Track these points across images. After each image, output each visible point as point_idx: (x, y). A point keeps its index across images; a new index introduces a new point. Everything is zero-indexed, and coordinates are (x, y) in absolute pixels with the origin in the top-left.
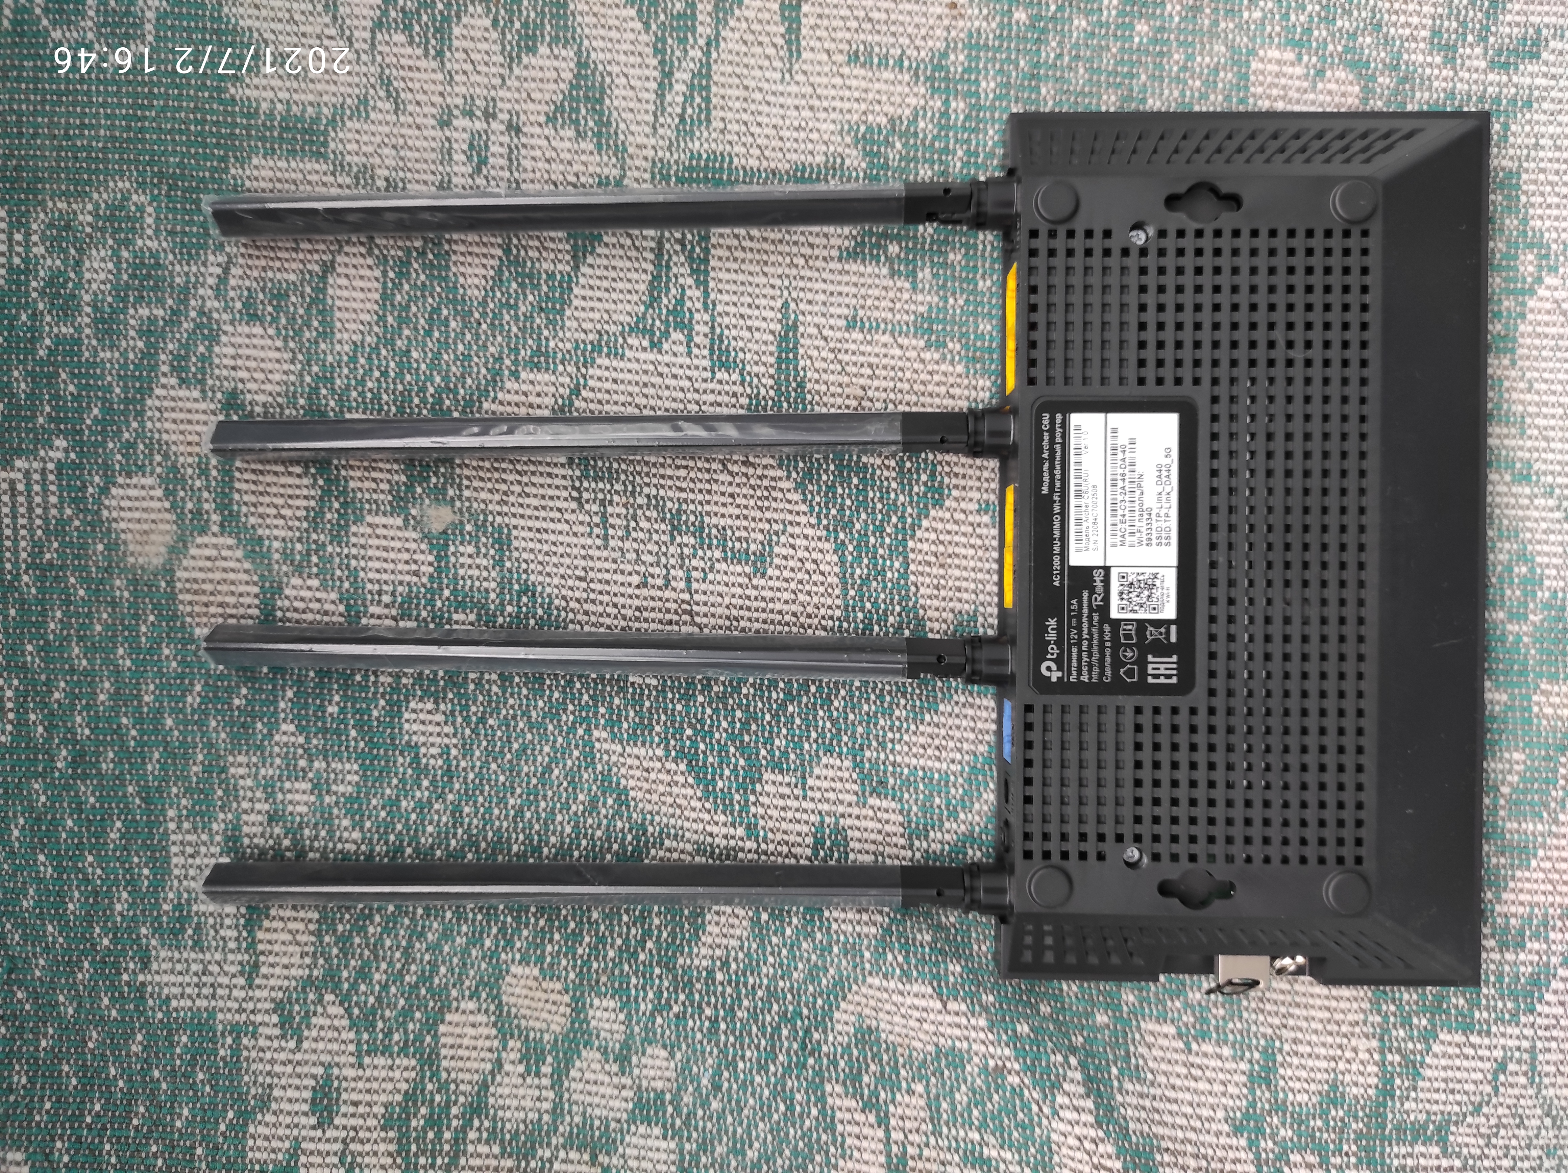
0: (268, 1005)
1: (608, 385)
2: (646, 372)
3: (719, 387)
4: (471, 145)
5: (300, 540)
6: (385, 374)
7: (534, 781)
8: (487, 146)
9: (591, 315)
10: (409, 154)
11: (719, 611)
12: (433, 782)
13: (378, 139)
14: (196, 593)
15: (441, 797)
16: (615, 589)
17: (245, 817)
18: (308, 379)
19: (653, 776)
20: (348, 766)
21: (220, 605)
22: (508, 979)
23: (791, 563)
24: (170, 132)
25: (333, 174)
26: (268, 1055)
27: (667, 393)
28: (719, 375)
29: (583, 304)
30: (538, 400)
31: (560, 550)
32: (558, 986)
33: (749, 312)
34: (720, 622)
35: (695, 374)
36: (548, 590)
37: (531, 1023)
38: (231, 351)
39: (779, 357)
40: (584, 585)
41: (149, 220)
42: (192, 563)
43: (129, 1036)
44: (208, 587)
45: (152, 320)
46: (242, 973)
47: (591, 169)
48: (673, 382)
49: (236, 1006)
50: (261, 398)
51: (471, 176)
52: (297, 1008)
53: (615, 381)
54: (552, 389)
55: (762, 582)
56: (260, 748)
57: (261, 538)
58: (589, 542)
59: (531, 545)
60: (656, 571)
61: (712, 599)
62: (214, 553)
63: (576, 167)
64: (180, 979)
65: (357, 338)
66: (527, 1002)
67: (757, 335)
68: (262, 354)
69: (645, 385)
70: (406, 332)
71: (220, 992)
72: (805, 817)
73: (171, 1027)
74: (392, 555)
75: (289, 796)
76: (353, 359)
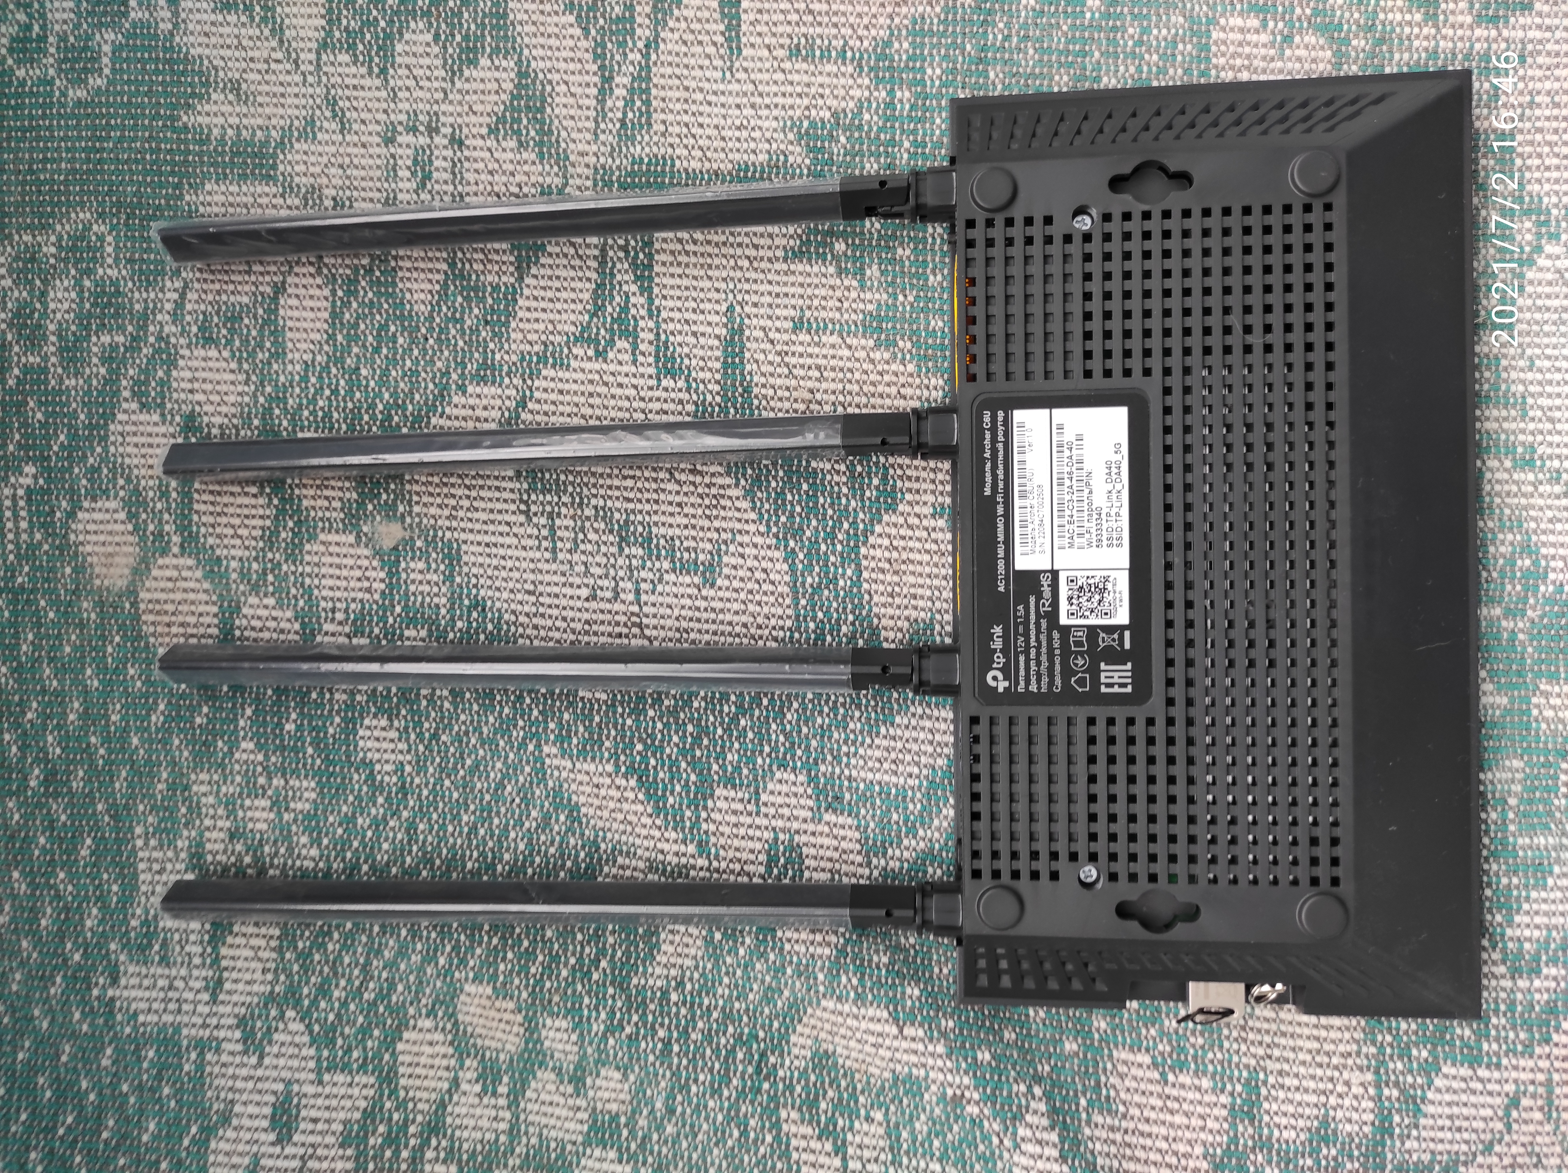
0: (231, 1021)
1: (553, 397)
2: (591, 382)
3: (664, 395)
4: (415, 161)
5: (256, 559)
6: (335, 392)
7: (487, 797)
8: (431, 161)
9: (536, 326)
10: (355, 172)
11: (669, 623)
12: (388, 799)
13: (325, 159)
14: (158, 613)
15: (396, 813)
16: (564, 602)
17: (207, 834)
18: (261, 400)
19: (603, 792)
20: (305, 784)
21: (182, 625)
22: (463, 998)
23: (741, 573)
24: (126, 162)
25: (283, 196)
26: (230, 1071)
27: (612, 402)
28: (664, 383)
29: (528, 315)
30: (485, 414)
31: (509, 564)
32: (511, 1005)
33: (694, 317)
34: (670, 634)
35: (641, 382)
36: (498, 604)
37: (487, 1043)
38: (188, 374)
39: (725, 362)
40: (533, 599)
41: (109, 249)
42: (154, 584)
43: (99, 1051)
44: (170, 608)
45: (114, 347)
46: (206, 988)
47: (533, 179)
48: (618, 391)
49: (200, 1021)
50: (217, 420)
51: (416, 192)
52: (259, 1024)
53: (561, 392)
54: (499, 402)
55: (712, 593)
56: (222, 766)
57: (219, 558)
58: (538, 555)
59: (480, 560)
60: (605, 583)
61: (662, 611)
62: (175, 574)
63: (519, 178)
64: (147, 994)
65: (308, 357)
66: (482, 1021)
67: (702, 340)
68: (218, 377)
69: (591, 395)
70: (355, 350)
71: (185, 1007)
72: (758, 833)
73: (139, 1042)
74: (345, 573)
75: (249, 814)
76: (305, 379)
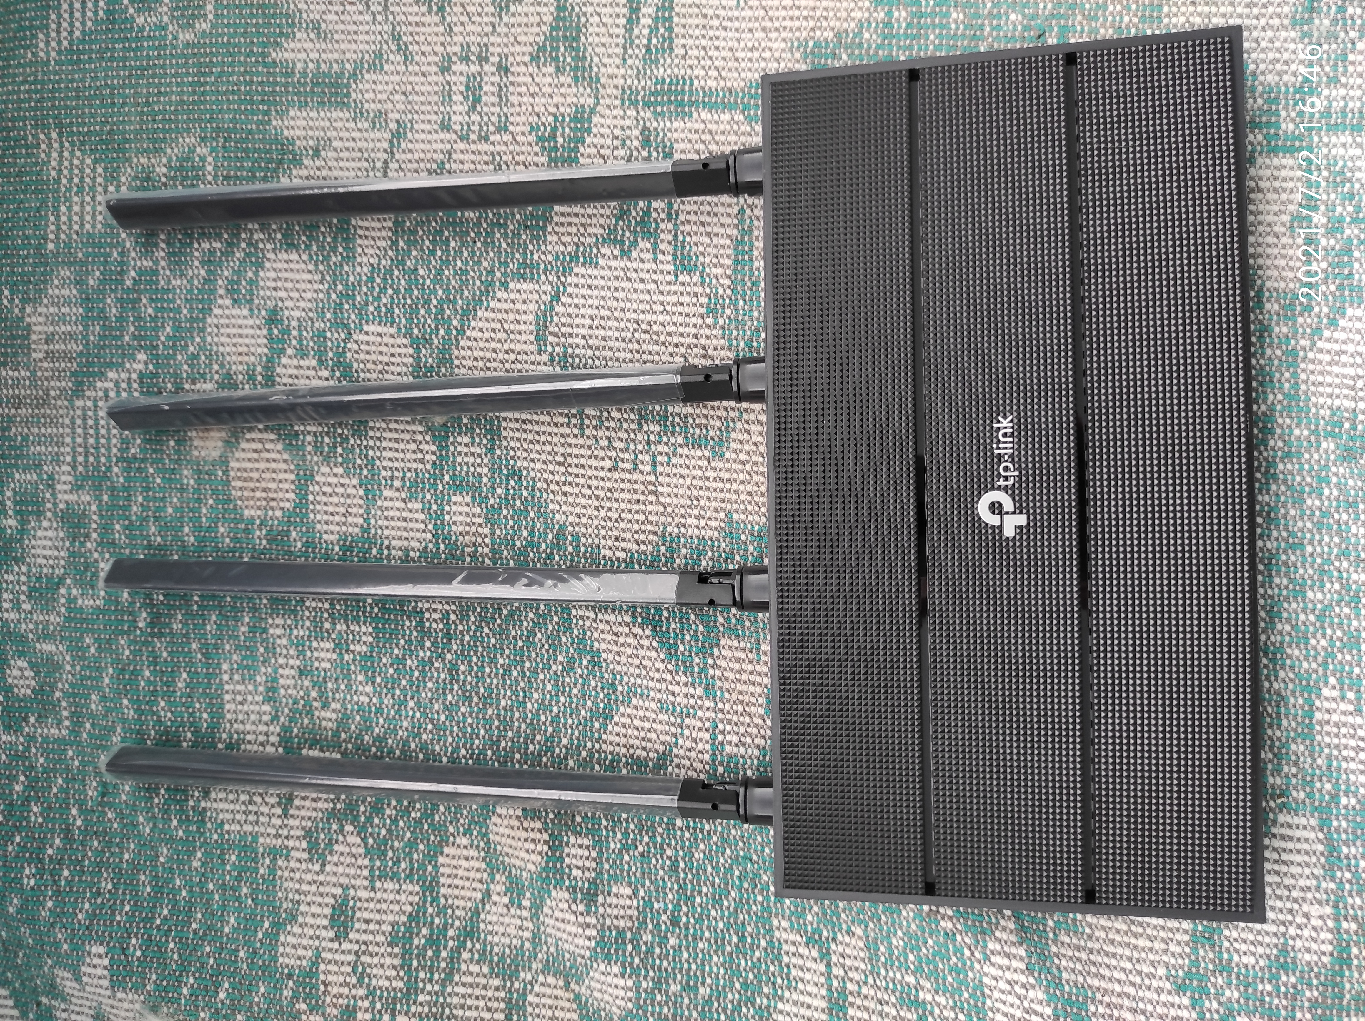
0: (300, 833)
1: (583, 291)
2: (617, 278)
3: (681, 289)
4: (467, 87)
5: (328, 434)
6: (397, 291)
7: (520, 643)
8: (480, 87)
9: (569, 229)
10: (416, 98)
11: (681, 491)
12: (435, 643)
13: (390, 87)
14: (245, 480)
15: (441, 656)
16: (589, 472)
17: (281, 671)
18: (334, 296)
19: (621, 640)
20: (364, 629)
21: (264, 490)
23: (746, 447)
24: (225, 93)
25: (354, 120)
26: (297, 875)
27: (635, 296)
28: (681, 278)
29: (563, 220)
30: (524, 307)
31: (543, 438)
32: (538, 825)
33: (708, 219)
34: (682, 501)
35: (660, 278)
36: (532, 474)
37: (513, 861)
38: (272, 275)
39: (736, 260)
40: (562, 469)
41: (210, 168)
42: (243, 455)
43: (190, 854)
44: (255, 475)
45: (212, 252)
46: (279, 804)
47: (569, 100)
48: (641, 286)
49: (273, 832)
50: (296, 314)
51: (468, 114)
52: (322, 836)
53: (590, 287)
54: (536, 297)
55: (720, 465)
56: (294, 612)
57: (297, 434)
58: (568, 431)
59: (518, 435)
60: (626, 456)
61: (675, 481)
62: (260, 446)
63: (556, 99)
64: (232, 807)
65: (374, 261)
66: (509, 841)
67: (715, 240)
68: (297, 277)
69: (616, 289)
70: (414, 253)
71: (262, 819)
72: (758, 679)
73: (224, 847)
74: (402, 446)
75: (316, 654)
76: (371, 279)
